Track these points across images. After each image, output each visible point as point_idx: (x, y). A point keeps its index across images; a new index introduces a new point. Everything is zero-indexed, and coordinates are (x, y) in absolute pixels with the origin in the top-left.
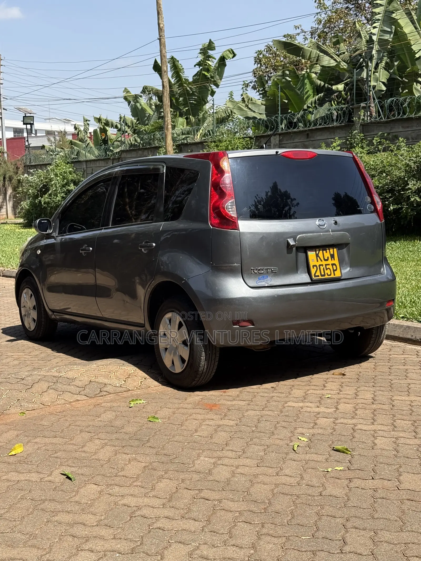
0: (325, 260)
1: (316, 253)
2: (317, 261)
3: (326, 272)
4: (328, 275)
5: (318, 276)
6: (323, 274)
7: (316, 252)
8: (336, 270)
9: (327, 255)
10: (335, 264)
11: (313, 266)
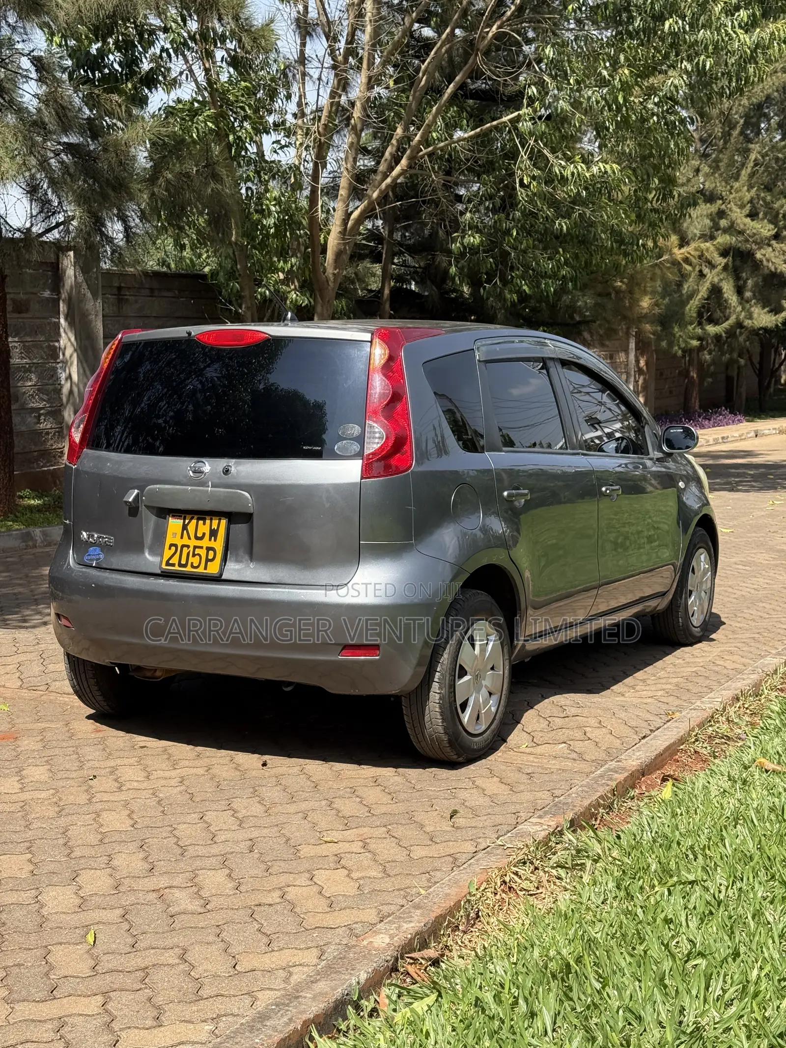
0: (197, 538)
1: (184, 522)
2: (182, 538)
3: (191, 559)
4: (192, 566)
5: (173, 565)
6: (183, 562)
7: (185, 519)
8: (212, 560)
9: (204, 528)
10: (212, 549)
11: (171, 545)
